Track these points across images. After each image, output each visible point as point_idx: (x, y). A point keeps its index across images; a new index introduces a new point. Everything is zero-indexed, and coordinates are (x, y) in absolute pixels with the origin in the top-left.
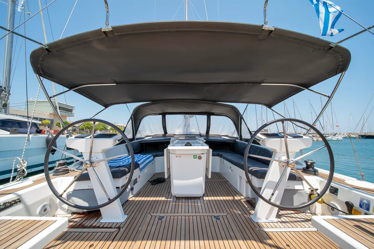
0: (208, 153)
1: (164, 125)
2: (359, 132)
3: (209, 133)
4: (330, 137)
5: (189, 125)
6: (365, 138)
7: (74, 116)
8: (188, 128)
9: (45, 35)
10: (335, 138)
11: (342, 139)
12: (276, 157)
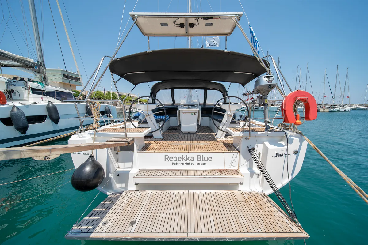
0: (199, 113)
1: (173, 97)
3: (206, 103)
4: (338, 109)
7: (82, 85)
8: (191, 99)
10: (342, 109)
11: (350, 111)
12: (226, 112)
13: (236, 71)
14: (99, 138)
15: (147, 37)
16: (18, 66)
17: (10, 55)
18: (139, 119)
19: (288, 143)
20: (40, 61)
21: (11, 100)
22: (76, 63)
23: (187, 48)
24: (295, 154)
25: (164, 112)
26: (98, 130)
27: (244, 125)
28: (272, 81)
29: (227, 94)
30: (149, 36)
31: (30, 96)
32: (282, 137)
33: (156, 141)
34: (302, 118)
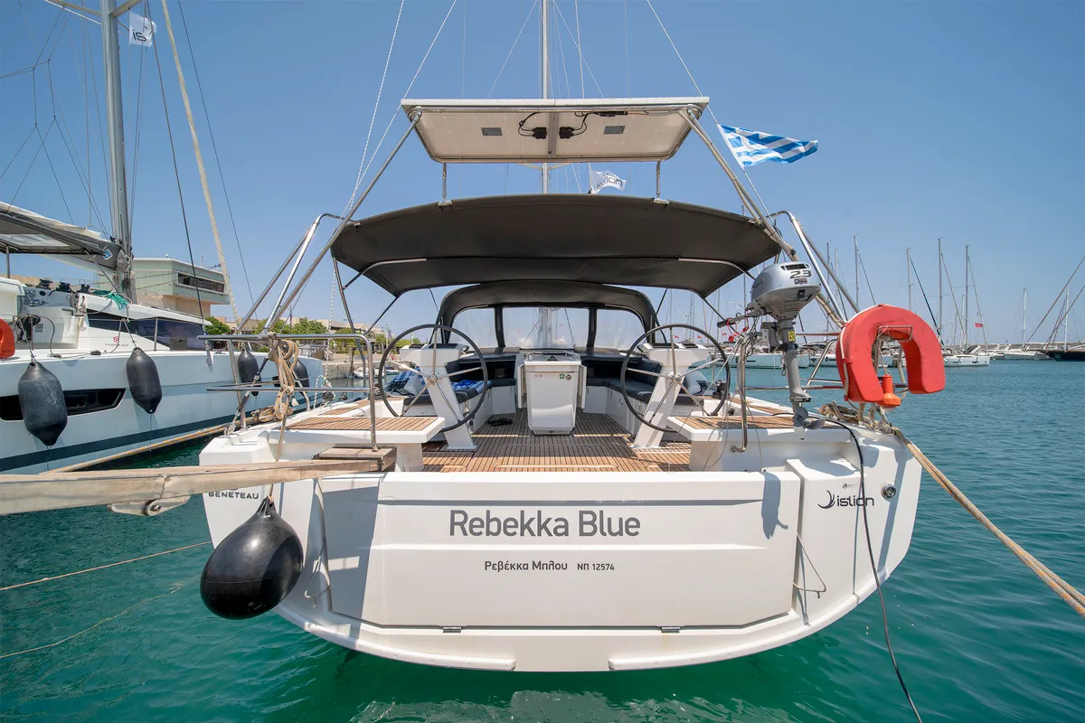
0: (580, 373)
1: (499, 329)
2: (1042, 341)
3: (593, 346)
4: (955, 357)
5: (550, 329)
6: (1058, 360)
7: (229, 304)
8: (548, 336)
9: (185, 96)
10: (967, 360)
11: (988, 363)
12: (664, 372)
13: (682, 255)
14: (291, 448)
15: (442, 165)
16: (57, 251)
17: (38, 221)
18: (406, 391)
19: (862, 462)
20: (118, 237)
21: (28, 344)
22: (217, 240)
23: (538, 192)
24: (888, 497)
25: (481, 371)
26: (289, 422)
27: (718, 409)
28: (808, 279)
29: (655, 320)
30: (446, 161)
31: (81, 332)
32: (840, 443)
33: (455, 458)
34: (898, 386)
